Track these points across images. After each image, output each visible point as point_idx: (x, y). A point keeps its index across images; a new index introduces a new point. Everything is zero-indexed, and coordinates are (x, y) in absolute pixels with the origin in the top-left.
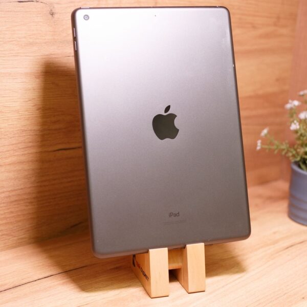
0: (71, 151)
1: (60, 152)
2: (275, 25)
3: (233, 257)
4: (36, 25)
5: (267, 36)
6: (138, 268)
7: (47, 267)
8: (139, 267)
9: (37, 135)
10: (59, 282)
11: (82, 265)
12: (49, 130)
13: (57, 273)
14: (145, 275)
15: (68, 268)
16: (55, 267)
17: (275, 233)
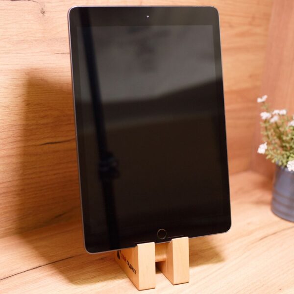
0: (58, 145)
1: (47, 145)
2: (250, 24)
3: (211, 248)
4: (28, 23)
5: (242, 35)
6: (123, 260)
7: (35, 258)
8: (125, 260)
9: (25, 129)
10: (47, 273)
11: (69, 256)
12: (37, 124)
13: (45, 264)
14: (132, 268)
15: (55, 259)
16: (42, 258)
17: (249, 224)
